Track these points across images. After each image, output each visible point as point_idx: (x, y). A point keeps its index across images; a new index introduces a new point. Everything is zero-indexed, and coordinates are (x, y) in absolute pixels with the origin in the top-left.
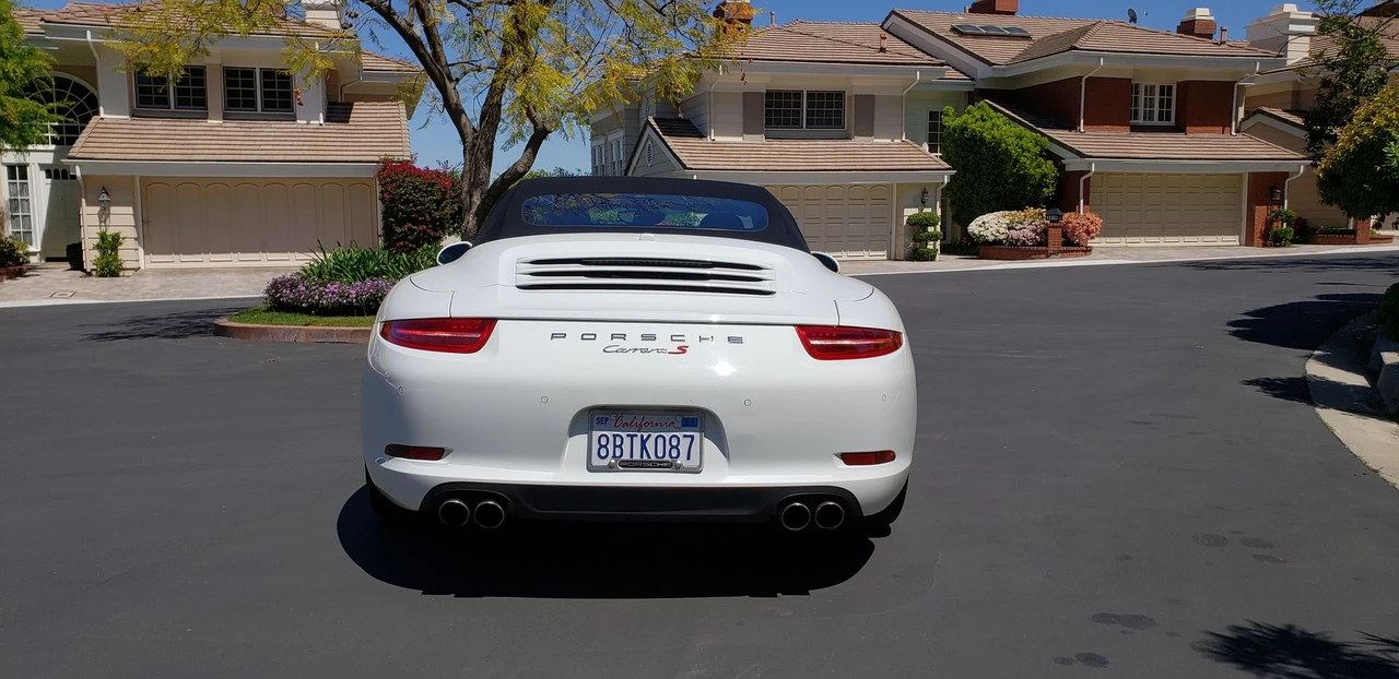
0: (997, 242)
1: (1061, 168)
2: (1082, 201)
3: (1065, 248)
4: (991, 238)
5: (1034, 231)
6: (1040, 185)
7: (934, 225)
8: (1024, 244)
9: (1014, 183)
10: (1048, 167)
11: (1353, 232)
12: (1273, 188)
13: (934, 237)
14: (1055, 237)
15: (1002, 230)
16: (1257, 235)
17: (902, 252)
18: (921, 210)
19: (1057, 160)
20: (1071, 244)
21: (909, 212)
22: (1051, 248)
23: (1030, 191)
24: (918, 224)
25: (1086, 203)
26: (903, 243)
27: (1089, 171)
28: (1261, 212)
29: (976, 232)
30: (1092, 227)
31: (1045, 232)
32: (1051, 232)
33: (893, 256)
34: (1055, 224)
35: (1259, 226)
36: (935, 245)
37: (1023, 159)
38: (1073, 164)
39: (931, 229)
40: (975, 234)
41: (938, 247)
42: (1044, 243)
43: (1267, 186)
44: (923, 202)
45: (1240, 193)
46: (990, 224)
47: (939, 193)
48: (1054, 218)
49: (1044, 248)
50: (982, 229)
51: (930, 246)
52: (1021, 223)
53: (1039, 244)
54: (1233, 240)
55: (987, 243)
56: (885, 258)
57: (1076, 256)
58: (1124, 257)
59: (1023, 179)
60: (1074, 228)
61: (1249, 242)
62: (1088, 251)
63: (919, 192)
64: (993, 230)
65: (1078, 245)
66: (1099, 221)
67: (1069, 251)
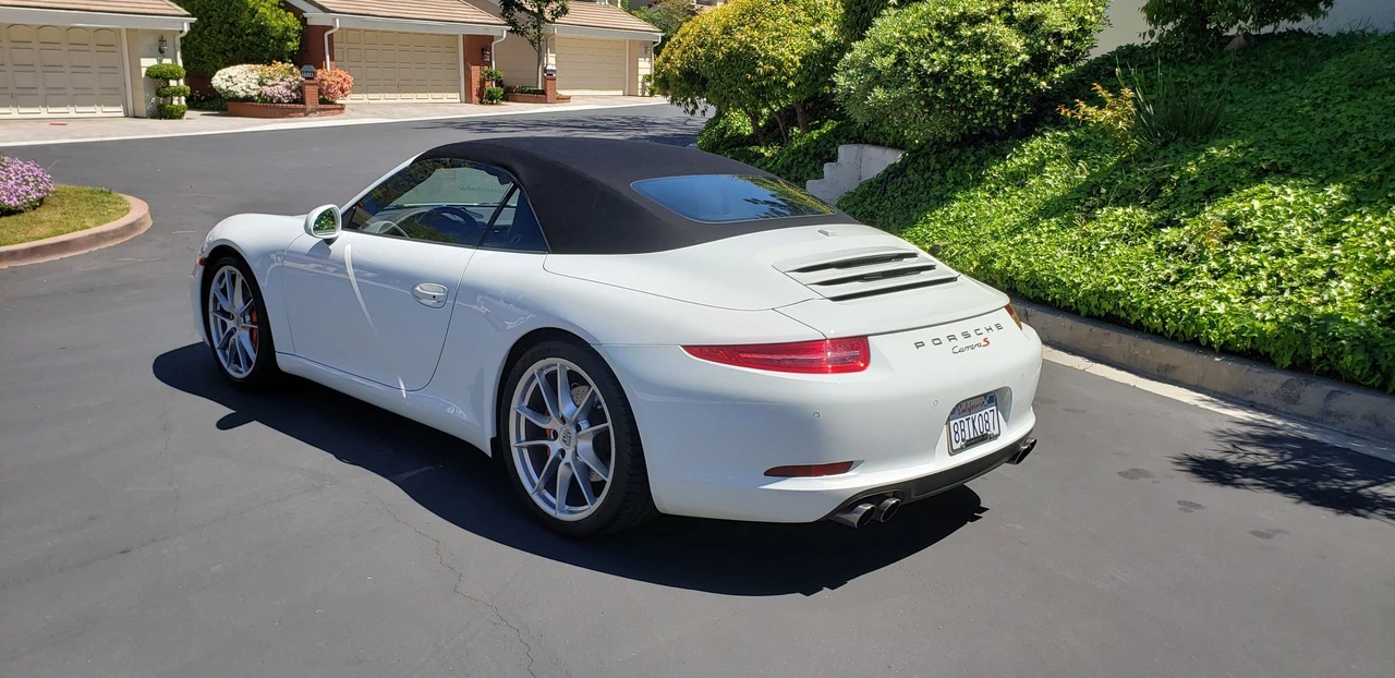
0: (248, 99)
1: (304, 21)
2: (328, 57)
3: (323, 106)
4: (242, 94)
5: (287, 87)
6: (283, 39)
7: (178, 79)
8: (279, 101)
9: (254, 34)
10: (290, 20)
11: (543, 92)
12: (483, 50)
13: (177, 92)
14: (311, 94)
15: (253, 86)
16: (474, 93)
17: (143, 108)
18: (160, 61)
19: (298, 13)
20: (327, 103)
21: (148, 63)
22: (309, 107)
23: (273, 44)
24: (158, 78)
25: (332, 59)
26: (144, 99)
27: (331, 28)
28: (476, 71)
29: (224, 87)
30: (345, 86)
31: (300, 89)
32: (308, 89)
33: (131, 113)
34: (311, 82)
35: (475, 86)
36: (179, 101)
37: (261, 10)
38: (315, 18)
39: (173, 83)
40: (221, 89)
41: (184, 103)
42: (301, 101)
43: (478, 48)
44: (161, 52)
45: (457, 53)
46: (236, 78)
47: (178, 43)
48: (309, 75)
49: (302, 106)
50: (228, 84)
51: (175, 102)
52: (272, 78)
53: (295, 102)
54: (455, 97)
55: (236, 99)
56: (122, 114)
57: (333, 114)
58: (376, 115)
59: (262, 31)
60: (329, 86)
61: (468, 100)
62: (342, 108)
63: (153, 41)
64: (243, 84)
65: (332, 103)
66: (350, 79)
67: (327, 110)
